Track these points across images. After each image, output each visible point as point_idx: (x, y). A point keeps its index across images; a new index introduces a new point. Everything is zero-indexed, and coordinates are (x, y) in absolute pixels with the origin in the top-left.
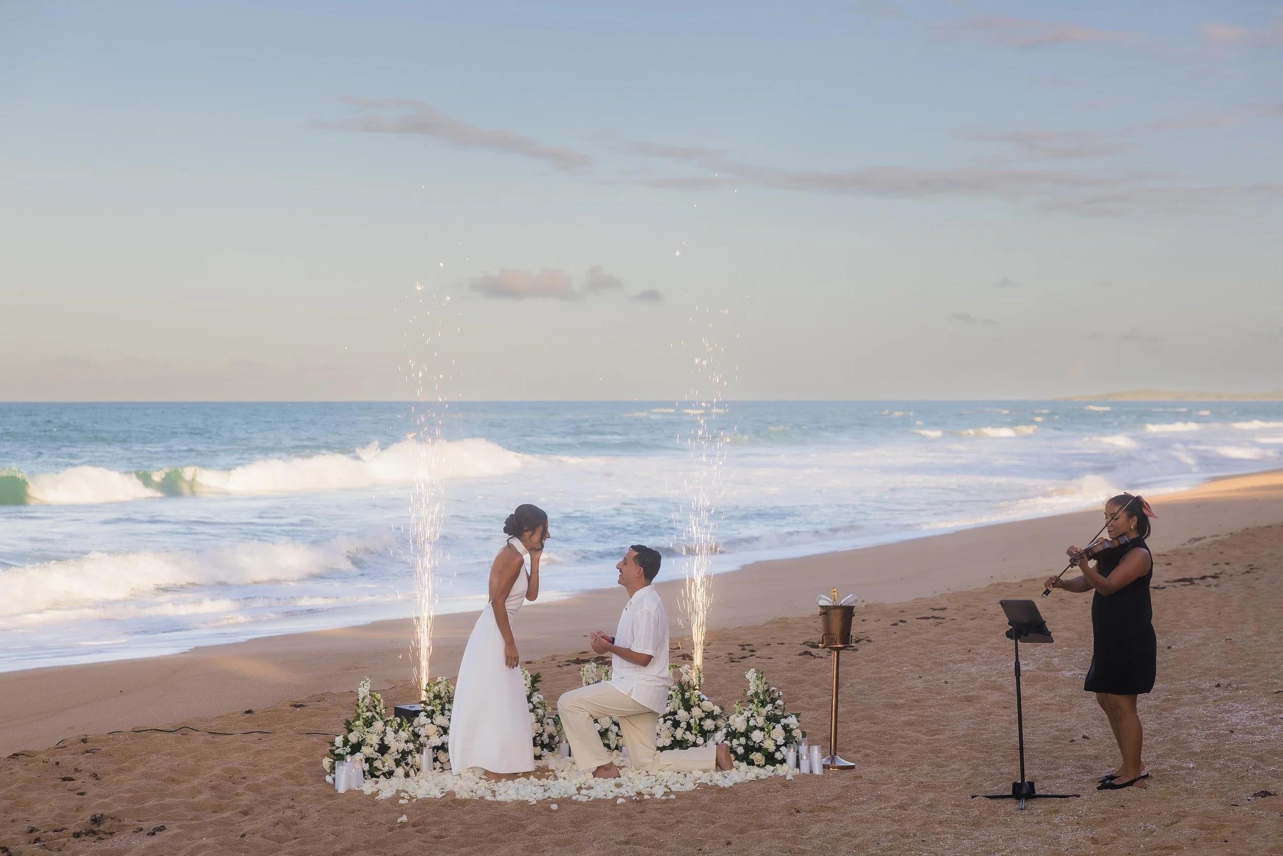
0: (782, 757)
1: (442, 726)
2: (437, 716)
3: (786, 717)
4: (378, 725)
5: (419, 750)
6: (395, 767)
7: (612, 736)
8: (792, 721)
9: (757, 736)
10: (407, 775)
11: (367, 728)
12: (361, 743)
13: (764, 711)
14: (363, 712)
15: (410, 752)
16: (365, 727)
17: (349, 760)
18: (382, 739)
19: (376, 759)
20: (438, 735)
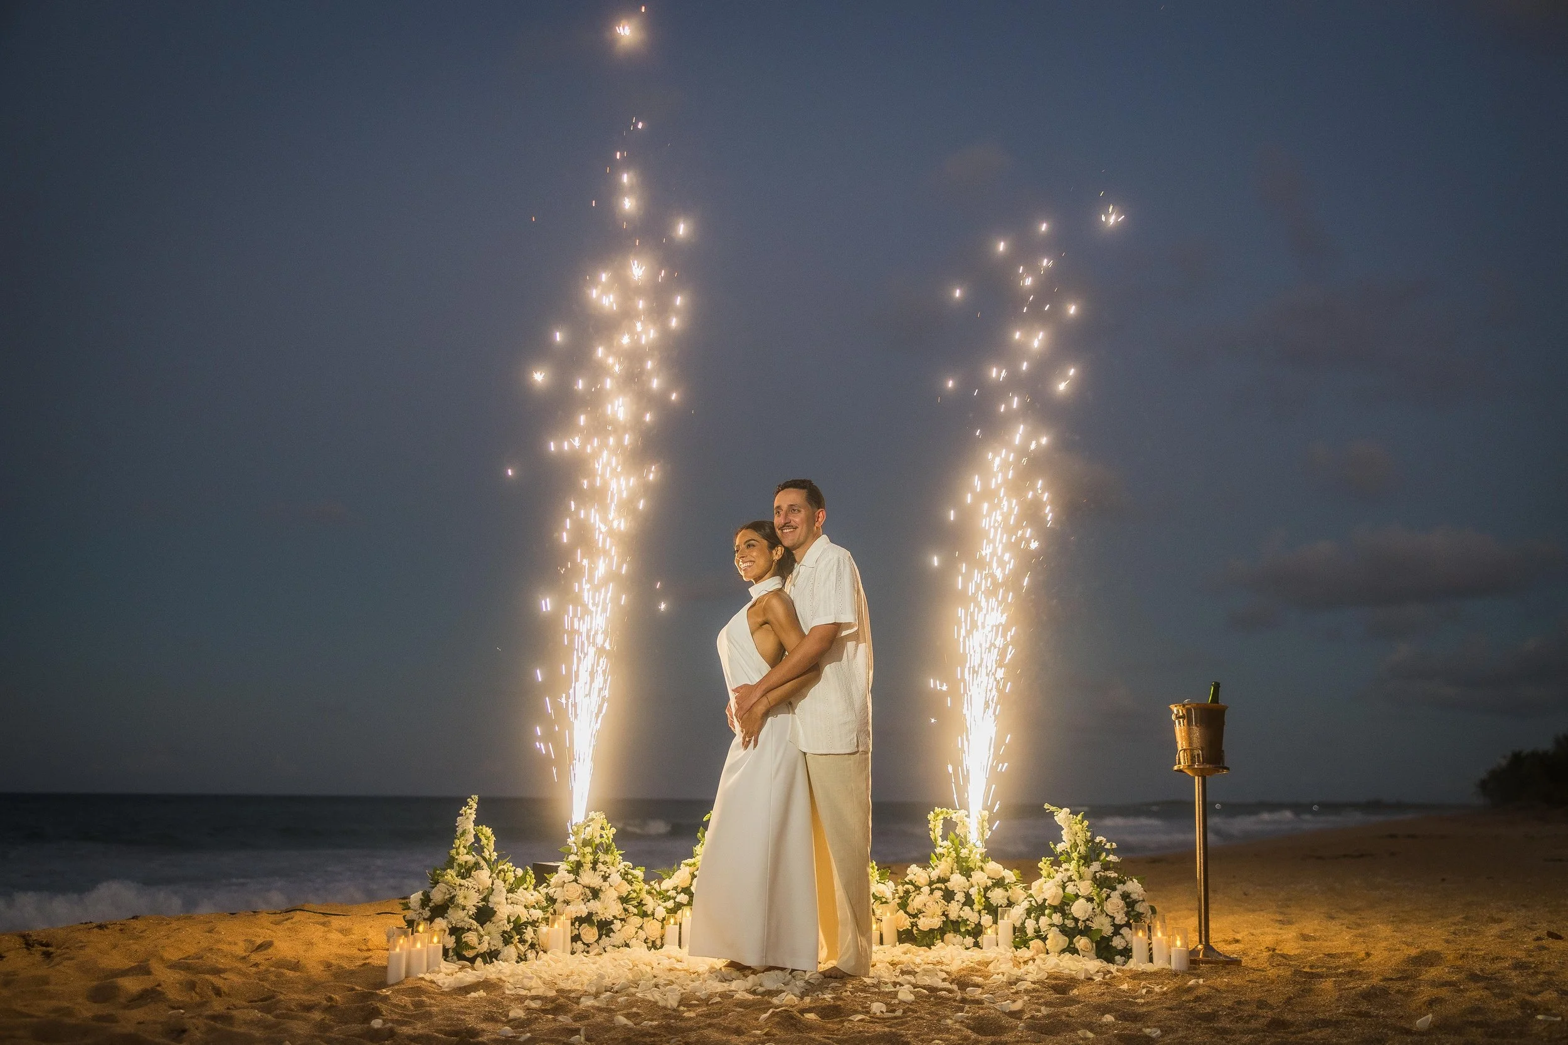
0: (1124, 944)
1: (592, 885)
2: (585, 871)
3: (1123, 882)
4: (482, 877)
5: (549, 921)
6: (501, 944)
8: (1134, 888)
9: (1079, 909)
10: (522, 958)
11: (462, 879)
12: (449, 903)
13: (1089, 872)
14: (458, 855)
15: (531, 923)
16: (459, 878)
17: (424, 930)
18: (485, 899)
19: (469, 930)
20: (583, 900)
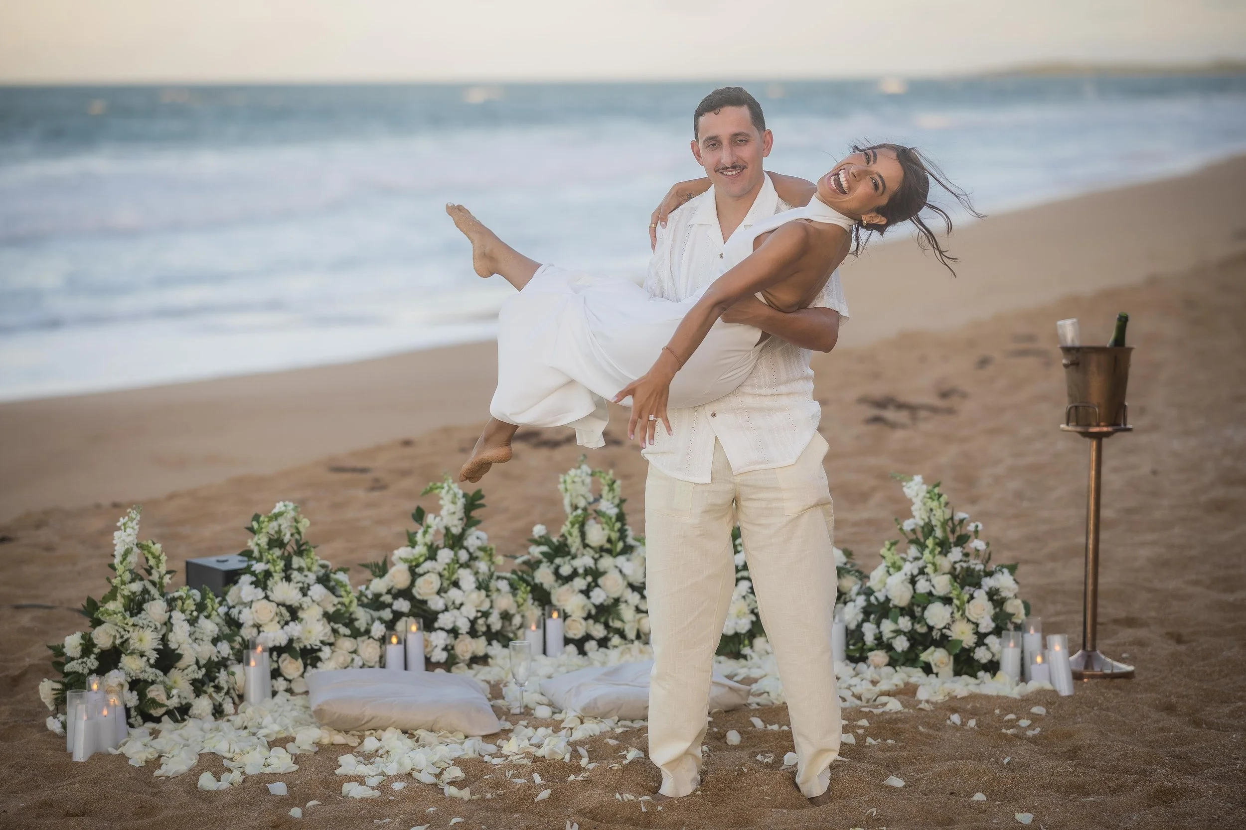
0: (990, 657)
1: (288, 603)
2: (276, 583)
3: (990, 574)
4: (156, 609)
5: (241, 657)
6: (193, 695)
7: (627, 613)
8: (1004, 582)
9: (937, 615)
10: (218, 712)
11: (131, 616)
12: (121, 648)
13: (945, 563)
14: (123, 583)
15: (223, 663)
16: (128, 614)
17: (95, 687)
18: (164, 639)
19: (153, 683)
20: (279, 622)
